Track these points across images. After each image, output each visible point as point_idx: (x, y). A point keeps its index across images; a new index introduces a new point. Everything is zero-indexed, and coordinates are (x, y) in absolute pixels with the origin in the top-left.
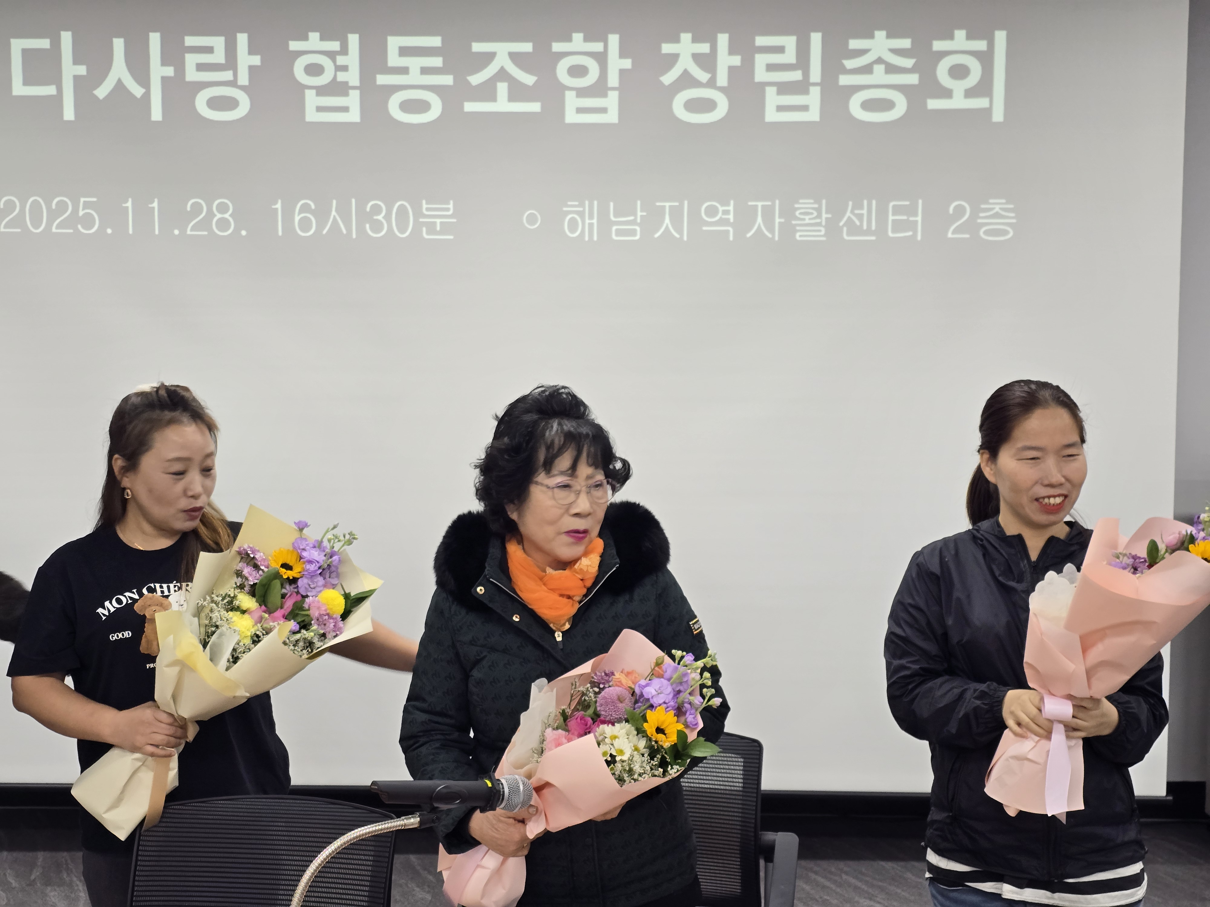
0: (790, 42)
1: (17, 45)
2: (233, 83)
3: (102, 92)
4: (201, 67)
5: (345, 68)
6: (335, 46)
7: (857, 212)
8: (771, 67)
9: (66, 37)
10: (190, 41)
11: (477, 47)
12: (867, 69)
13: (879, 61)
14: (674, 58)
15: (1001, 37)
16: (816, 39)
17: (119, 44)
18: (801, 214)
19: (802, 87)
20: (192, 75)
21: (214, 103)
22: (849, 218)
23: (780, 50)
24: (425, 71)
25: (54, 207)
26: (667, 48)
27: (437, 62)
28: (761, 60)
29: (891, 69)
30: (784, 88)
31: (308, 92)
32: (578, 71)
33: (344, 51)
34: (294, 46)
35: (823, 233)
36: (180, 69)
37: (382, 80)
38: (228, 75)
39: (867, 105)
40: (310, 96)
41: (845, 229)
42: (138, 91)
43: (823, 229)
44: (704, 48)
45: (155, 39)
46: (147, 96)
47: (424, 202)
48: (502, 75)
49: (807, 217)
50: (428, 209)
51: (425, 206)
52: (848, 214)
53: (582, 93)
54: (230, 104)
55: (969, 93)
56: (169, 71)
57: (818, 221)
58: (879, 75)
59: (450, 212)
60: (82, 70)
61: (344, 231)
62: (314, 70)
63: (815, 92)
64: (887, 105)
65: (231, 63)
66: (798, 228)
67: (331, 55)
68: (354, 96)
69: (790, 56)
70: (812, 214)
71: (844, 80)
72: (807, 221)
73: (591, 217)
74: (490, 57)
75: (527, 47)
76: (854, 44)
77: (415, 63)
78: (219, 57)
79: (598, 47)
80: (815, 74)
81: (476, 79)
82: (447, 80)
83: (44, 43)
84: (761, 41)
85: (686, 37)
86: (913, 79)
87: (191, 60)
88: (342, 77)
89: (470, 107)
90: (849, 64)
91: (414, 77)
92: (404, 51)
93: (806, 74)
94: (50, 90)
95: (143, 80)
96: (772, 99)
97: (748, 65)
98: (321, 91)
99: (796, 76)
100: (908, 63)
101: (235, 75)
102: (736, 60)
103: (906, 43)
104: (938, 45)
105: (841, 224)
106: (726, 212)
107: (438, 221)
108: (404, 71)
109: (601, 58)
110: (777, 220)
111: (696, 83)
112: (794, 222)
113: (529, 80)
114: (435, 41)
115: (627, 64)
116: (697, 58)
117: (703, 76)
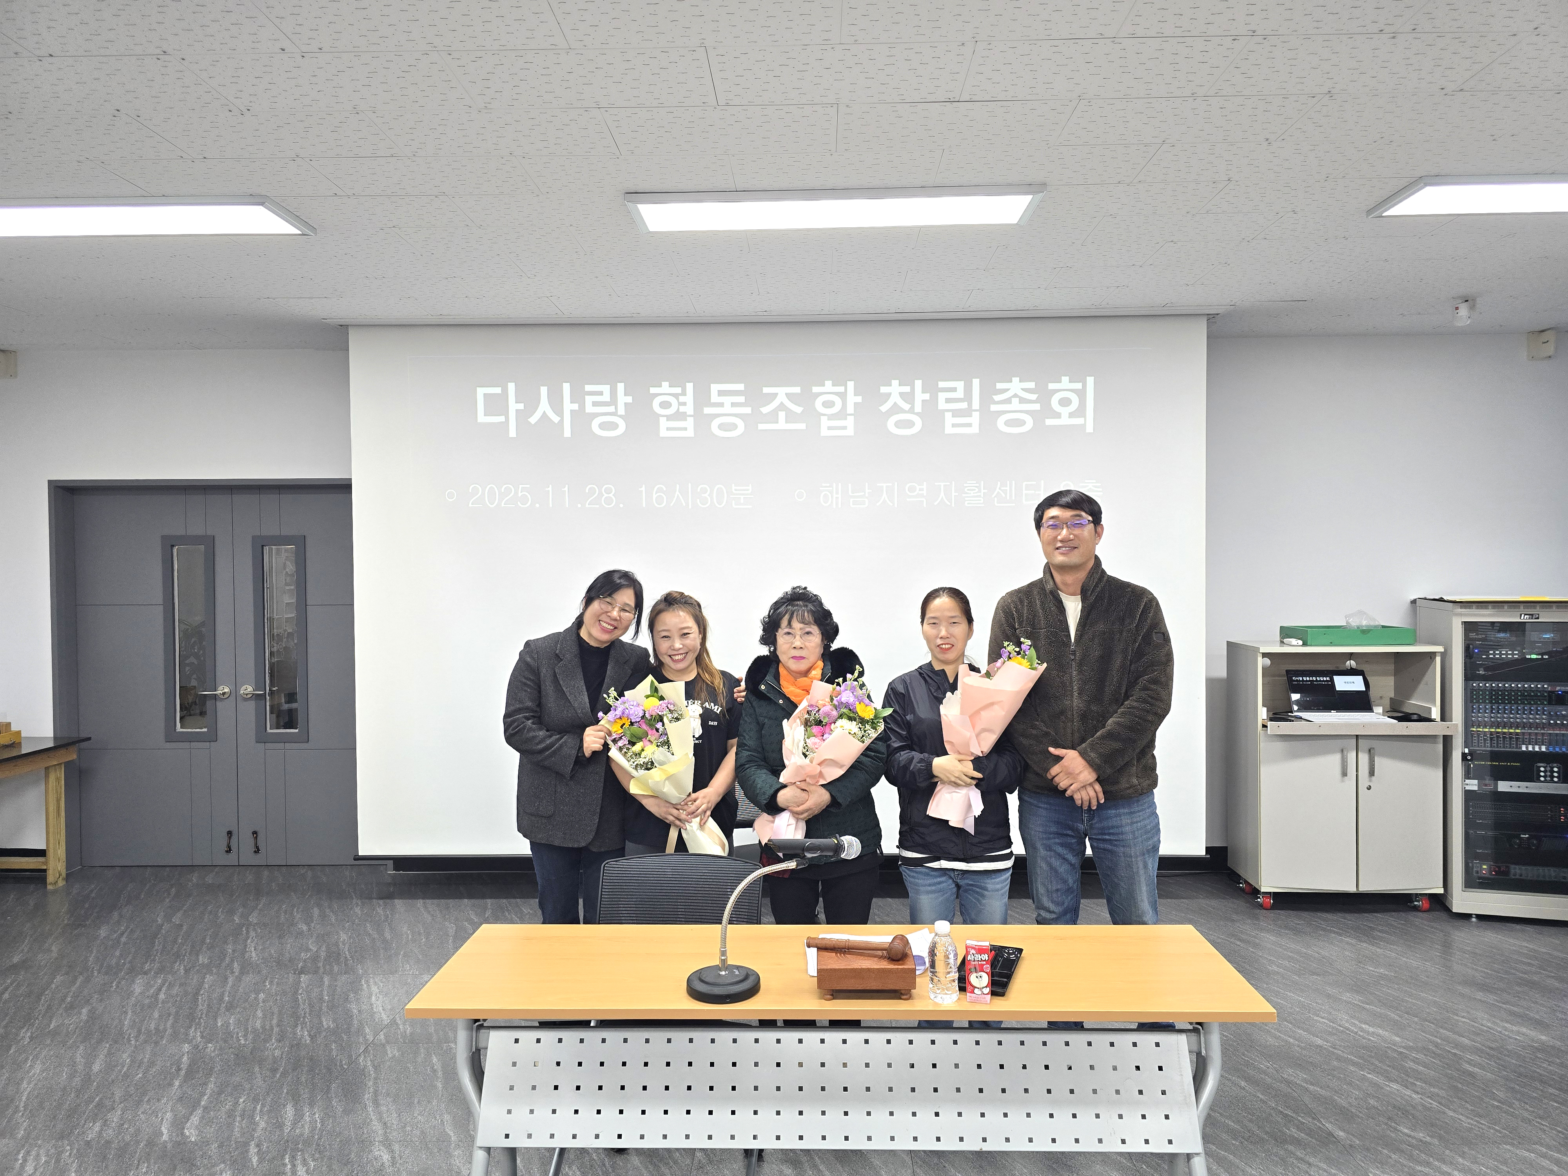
0: (960, 385)
1: (481, 392)
2: (614, 414)
3: (533, 420)
4: (595, 404)
5: (684, 404)
6: (678, 390)
7: (1002, 488)
8: (948, 401)
9: (511, 387)
10: (588, 388)
11: (766, 390)
12: (1008, 401)
13: (1015, 396)
14: (889, 395)
15: (1090, 380)
16: (976, 382)
17: (544, 390)
18: (968, 490)
19: (967, 413)
20: (589, 409)
21: (603, 426)
22: (998, 492)
23: (954, 390)
24: (733, 405)
25: (503, 491)
26: (884, 390)
27: (742, 399)
28: (942, 396)
29: (1022, 401)
30: (956, 413)
31: (661, 418)
32: (828, 404)
33: (684, 393)
34: (653, 390)
35: (982, 502)
36: (582, 406)
37: (707, 410)
38: (611, 409)
39: (1008, 423)
40: (663, 421)
41: (996, 499)
42: (556, 419)
43: (982, 499)
44: (907, 389)
45: (566, 387)
46: (562, 421)
47: (733, 485)
48: (782, 406)
49: (972, 492)
50: (736, 490)
51: (734, 487)
52: (998, 490)
53: (831, 417)
54: (614, 426)
55: (1071, 415)
56: (575, 407)
57: (979, 494)
58: (1015, 404)
59: (750, 492)
60: (521, 406)
61: (684, 504)
62: (665, 405)
63: (976, 415)
64: (1022, 423)
65: (614, 401)
66: (966, 499)
67: (676, 396)
68: (691, 420)
69: (960, 394)
70: (975, 490)
71: (994, 408)
72: (972, 495)
73: (837, 493)
74: (775, 395)
75: (797, 390)
76: (999, 386)
77: (727, 400)
78: (606, 397)
79: (841, 389)
80: (976, 404)
81: (765, 410)
82: (748, 410)
83: (498, 390)
84: (941, 384)
85: (895, 383)
86: (1037, 407)
87: (589, 399)
88: (682, 409)
89: (761, 427)
90: (997, 398)
91: (727, 409)
92: (721, 393)
93: (970, 404)
94: (502, 419)
95: (559, 412)
96: (949, 419)
97: (934, 399)
98: (669, 418)
99: (964, 405)
100: (1034, 397)
101: (616, 408)
102: (927, 396)
103: (1032, 385)
104: (1052, 386)
105: (993, 496)
106: (921, 490)
107: (742, 497)
108: (721, 405)
109: (843, 396)
110: (954, 494)
111: (903, 411)
112: (964, 495)
113: (798, 410)
114: (741, 387)
115: (859, 399)
116: (901, 394)
117: (906, 407)
